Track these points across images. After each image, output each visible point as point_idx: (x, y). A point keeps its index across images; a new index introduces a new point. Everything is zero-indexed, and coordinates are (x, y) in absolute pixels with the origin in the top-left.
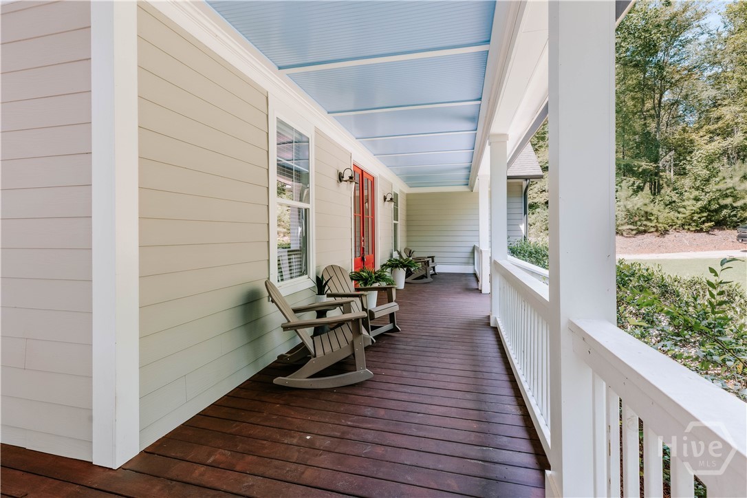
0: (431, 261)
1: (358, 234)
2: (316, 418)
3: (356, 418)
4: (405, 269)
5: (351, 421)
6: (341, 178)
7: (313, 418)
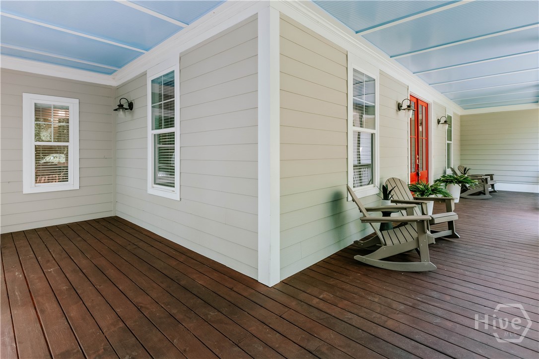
0: (489, 179)
1: (413, 153)
2: (390, 289)
3: (424, 296)
4: (460, 185)
5: (420, 298)
6: (399, 107)
7: (388, 288)
